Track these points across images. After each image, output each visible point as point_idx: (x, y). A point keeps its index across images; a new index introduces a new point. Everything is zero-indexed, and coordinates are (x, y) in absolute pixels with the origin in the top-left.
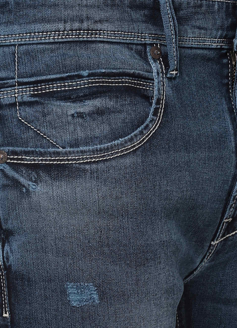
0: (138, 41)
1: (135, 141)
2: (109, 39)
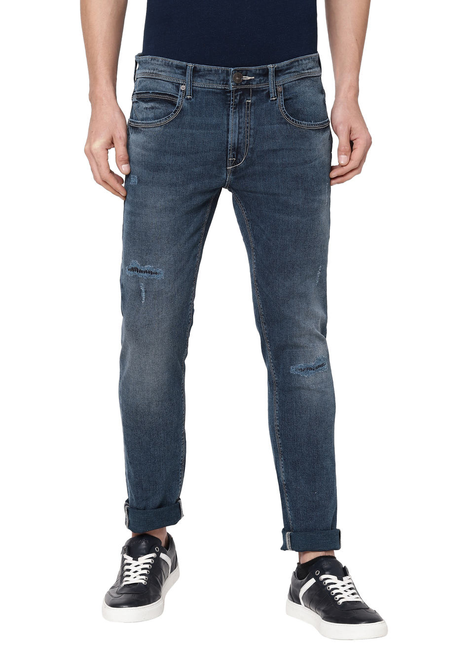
0: (176, 82)
2: (163, 79)
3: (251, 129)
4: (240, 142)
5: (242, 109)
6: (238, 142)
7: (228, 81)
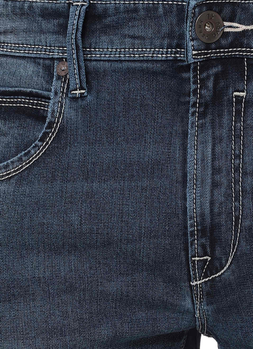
0: (45, 55)
1: (11, 168)
2: (11, 53)
3: (245, 174)
4: (216, 210)
5: (220, 116)
6: (212, 211)
7: (182, 36)
